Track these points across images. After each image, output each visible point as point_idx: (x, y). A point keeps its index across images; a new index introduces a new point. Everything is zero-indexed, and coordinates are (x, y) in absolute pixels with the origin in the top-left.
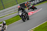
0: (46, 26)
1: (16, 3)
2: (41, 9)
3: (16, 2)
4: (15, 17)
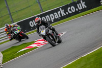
1: (10, 19)
2: (64, 33)
3: (9, 17)
4: (7, 51)
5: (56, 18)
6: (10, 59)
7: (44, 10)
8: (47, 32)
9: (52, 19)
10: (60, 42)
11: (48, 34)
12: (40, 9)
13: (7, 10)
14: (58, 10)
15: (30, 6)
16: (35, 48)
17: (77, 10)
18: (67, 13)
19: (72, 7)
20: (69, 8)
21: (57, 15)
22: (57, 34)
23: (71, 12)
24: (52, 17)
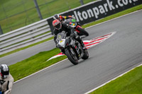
0: (126, 85)
1: (37, 14)
2: (113, 33)
3: (36, 11)
4: (33, 58)
5: (102, 12)
6: (37, 70)
7: (84, 2)
9: (96, 14)
18: (117, 6)
21: (102, 8)
24: (96, 12)
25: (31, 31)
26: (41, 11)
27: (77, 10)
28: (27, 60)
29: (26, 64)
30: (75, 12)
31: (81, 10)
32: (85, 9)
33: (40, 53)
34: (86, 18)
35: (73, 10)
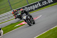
2: (41, 16)
3: (10, 7)
5: (36, 8)
7: (29, 3)
8: (27, 18)
9: (34, 8)
10: (34, 23)
11: (27, 19)
12: (27, 3)
13: (9, 3)
14: (37, 3)
15: (21, 1)
16: (24, 24)
17: (48, 3)
18: (42, 5)
19: (45, 2)
20: (43, 2)
21: (36, 6)
22: (33, 19)
23: (44, 4)
24: (34, 7)
25: (8, 15)
26: (12, 7)
27: (26, 7)
28: (6, 27)
29: (6, 28)
30: (25, 7)
31: (28, 7)
32: (29, 6)
33: (11, 24)
34: (30, 10)
35: (24, 6)
